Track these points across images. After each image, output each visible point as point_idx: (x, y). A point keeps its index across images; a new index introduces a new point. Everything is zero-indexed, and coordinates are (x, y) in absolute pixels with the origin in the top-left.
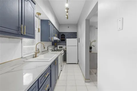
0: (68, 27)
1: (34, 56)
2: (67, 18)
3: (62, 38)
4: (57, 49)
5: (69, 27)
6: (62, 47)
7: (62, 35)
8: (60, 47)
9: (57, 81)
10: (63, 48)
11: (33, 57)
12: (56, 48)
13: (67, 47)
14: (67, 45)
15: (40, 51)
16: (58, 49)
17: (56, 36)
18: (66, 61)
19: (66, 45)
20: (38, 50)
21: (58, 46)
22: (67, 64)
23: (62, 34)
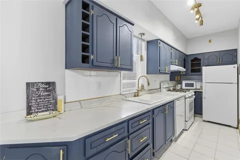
0: (210, 41)
1: (135, 94)
2: (202, 23)
3: (192, 65)
4: (181, 88)
5: (212, 41)
6: (192, 85)
7: (192, 61)
8: (187, 85)
9: (173, 144)
10: (194, 88)
11: (135, 96)
12: (179, 86)
13: (204, 85)
14: (204, 81)
15: (145, 88)
16: (184, 87)
17: (177, 64)
18: (202, 115)
19: (201, 80)
20: (143, 86)
21: (184, 82)
22: (204, 121)
23: (193, 58)
